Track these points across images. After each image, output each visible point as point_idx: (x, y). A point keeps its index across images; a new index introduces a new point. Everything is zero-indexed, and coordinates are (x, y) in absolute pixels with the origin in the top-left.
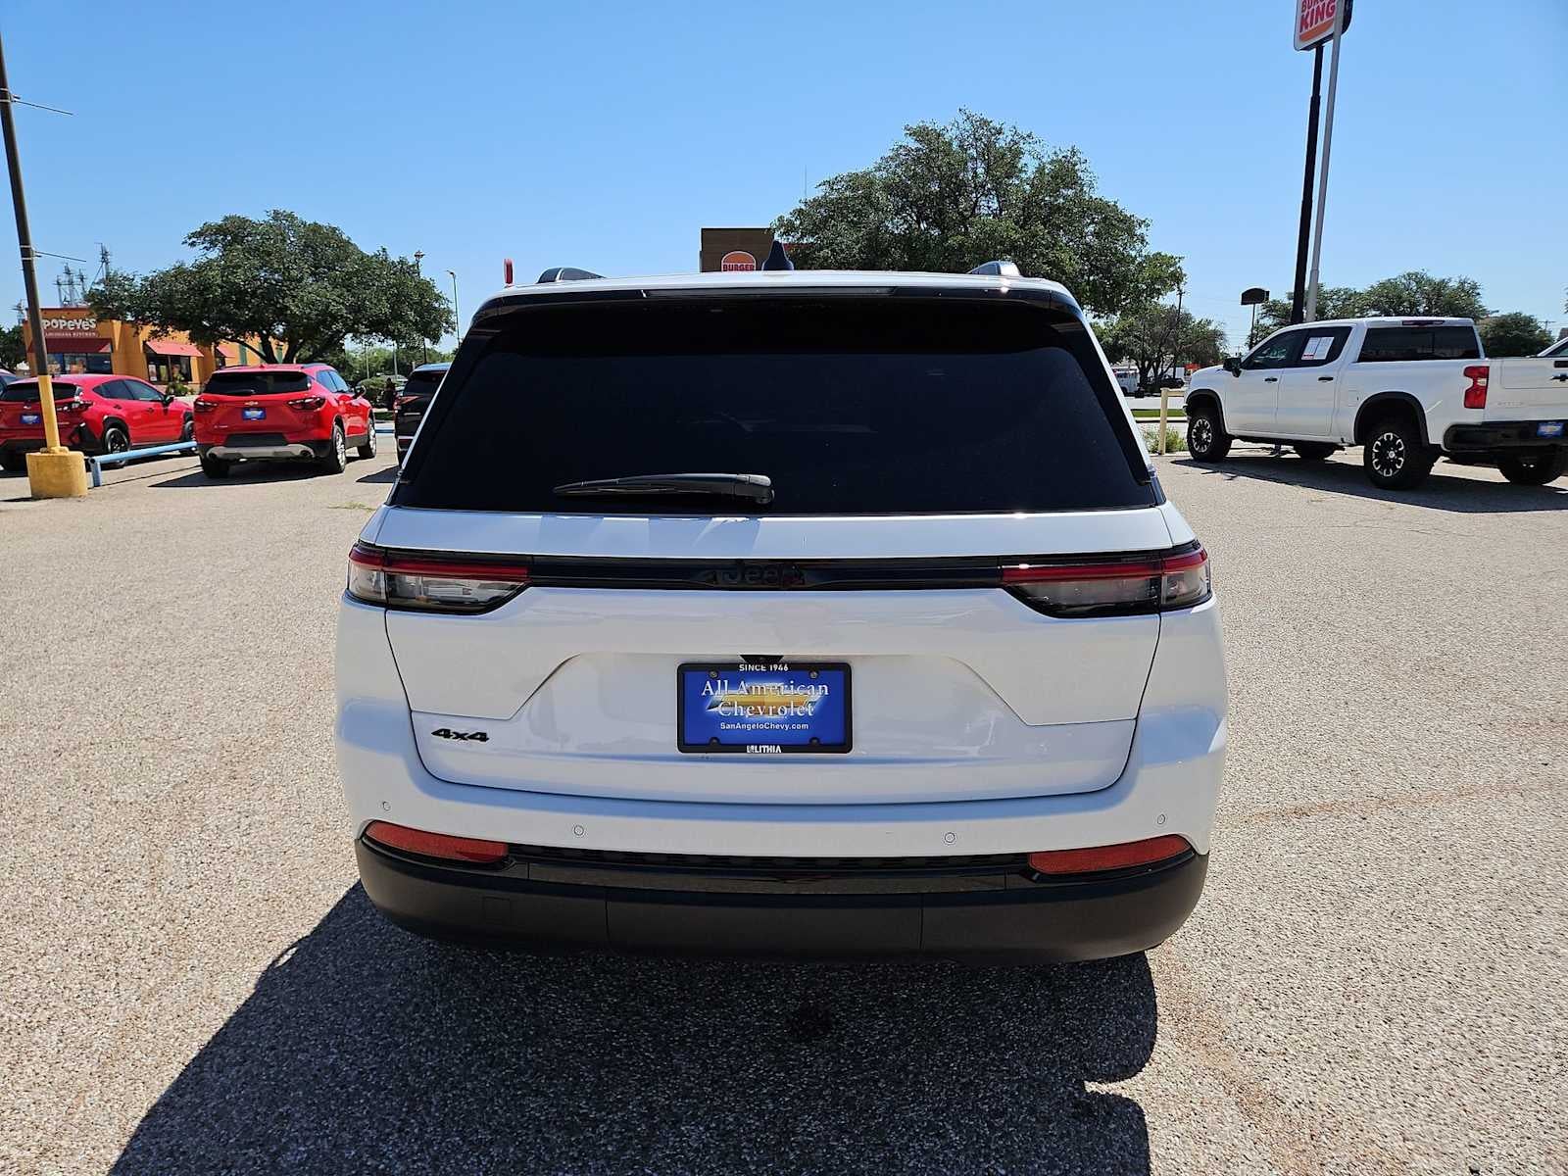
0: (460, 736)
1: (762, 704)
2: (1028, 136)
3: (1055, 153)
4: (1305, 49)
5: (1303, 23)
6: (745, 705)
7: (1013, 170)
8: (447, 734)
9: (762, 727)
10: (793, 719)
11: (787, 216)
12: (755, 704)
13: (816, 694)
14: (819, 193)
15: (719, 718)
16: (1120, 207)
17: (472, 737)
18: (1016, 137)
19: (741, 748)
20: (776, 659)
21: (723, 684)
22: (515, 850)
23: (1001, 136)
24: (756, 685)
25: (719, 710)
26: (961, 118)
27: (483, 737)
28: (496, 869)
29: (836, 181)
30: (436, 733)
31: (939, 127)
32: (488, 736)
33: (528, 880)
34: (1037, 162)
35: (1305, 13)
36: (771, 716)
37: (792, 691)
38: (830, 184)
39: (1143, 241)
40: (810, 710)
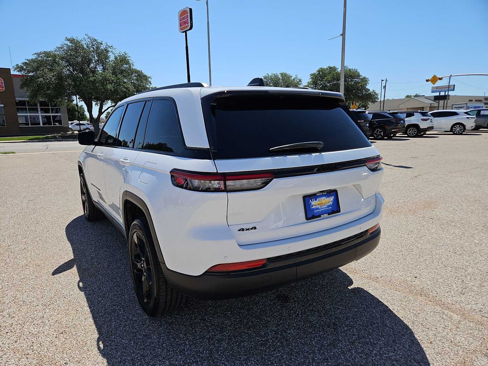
0: (248, 229)
1: (322, 204)
2: (112, 46)
3: (119, 53)
4: (182, 32)
5: (181, 25)
6: (319, 205)
7: (107, 57)
8: (243, 230)
9: (323, 210)
10: (329, 206)
11: (20, 64)
12: (321, 204)
13: (332, 199)
14: (34, 57)
15: (314, 209)
16: (143, 72)
17: (252, 229)
18: (107, 46)
19: (319, 216)
20: (323, 191)
21: (313, 200)
22: (269, 259)
23: (102, 45)
24: (320, 199)
25: (314, 207)
26: (86, 37)
27: (255, 228)
28: (264, 267)
29: (40, 53)
30: (239, 230)
31: (79, 39)
32: (256, 227)
33: (274, 268)
34: (114, 55)
35: (181, 22)
36: (324, 206)
37: (327, 199)
38: (38, 54)
39: (150, 83)
40: (331, 203)
